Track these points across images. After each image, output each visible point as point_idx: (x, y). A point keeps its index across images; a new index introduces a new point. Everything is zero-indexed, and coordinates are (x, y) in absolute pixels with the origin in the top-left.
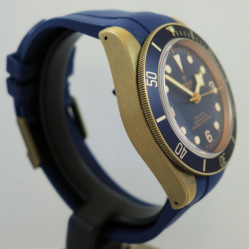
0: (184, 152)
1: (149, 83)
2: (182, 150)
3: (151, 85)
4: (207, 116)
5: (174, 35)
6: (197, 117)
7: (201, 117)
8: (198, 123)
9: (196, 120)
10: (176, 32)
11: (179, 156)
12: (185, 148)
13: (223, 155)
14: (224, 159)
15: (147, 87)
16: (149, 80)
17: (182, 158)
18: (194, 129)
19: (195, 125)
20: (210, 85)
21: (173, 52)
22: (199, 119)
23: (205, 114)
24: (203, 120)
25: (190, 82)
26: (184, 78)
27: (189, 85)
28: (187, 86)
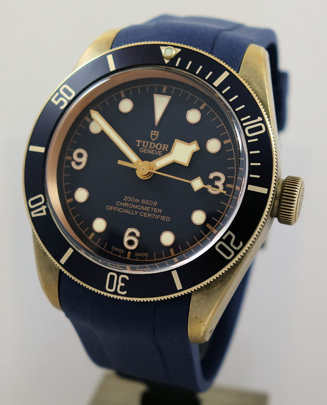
0: (42, 211)
1: (56, 99)
2: (40, 206)
3: (56, 103)
4: (159, 214)
5: (167, 61)
6: (131, 199)
7: (142, 205)
8: (126, 208)
9: (125, 202)
10: (179, 59)
11: (30, 210)
12: (45, 207)
13: (121, 276)
14: (121, 284)
15: (50, 102)
16: (60, 96)
17: (33, 216)
18: (108, 208)
19: (116, 206)
20: (212, 176)
21: (164, 91)
22: (133, 203)
23: (154, 207)
24: (141, 210)
25: (164, 147)
26: (154, 134)
27: (155, 149)
28: (150, 147)
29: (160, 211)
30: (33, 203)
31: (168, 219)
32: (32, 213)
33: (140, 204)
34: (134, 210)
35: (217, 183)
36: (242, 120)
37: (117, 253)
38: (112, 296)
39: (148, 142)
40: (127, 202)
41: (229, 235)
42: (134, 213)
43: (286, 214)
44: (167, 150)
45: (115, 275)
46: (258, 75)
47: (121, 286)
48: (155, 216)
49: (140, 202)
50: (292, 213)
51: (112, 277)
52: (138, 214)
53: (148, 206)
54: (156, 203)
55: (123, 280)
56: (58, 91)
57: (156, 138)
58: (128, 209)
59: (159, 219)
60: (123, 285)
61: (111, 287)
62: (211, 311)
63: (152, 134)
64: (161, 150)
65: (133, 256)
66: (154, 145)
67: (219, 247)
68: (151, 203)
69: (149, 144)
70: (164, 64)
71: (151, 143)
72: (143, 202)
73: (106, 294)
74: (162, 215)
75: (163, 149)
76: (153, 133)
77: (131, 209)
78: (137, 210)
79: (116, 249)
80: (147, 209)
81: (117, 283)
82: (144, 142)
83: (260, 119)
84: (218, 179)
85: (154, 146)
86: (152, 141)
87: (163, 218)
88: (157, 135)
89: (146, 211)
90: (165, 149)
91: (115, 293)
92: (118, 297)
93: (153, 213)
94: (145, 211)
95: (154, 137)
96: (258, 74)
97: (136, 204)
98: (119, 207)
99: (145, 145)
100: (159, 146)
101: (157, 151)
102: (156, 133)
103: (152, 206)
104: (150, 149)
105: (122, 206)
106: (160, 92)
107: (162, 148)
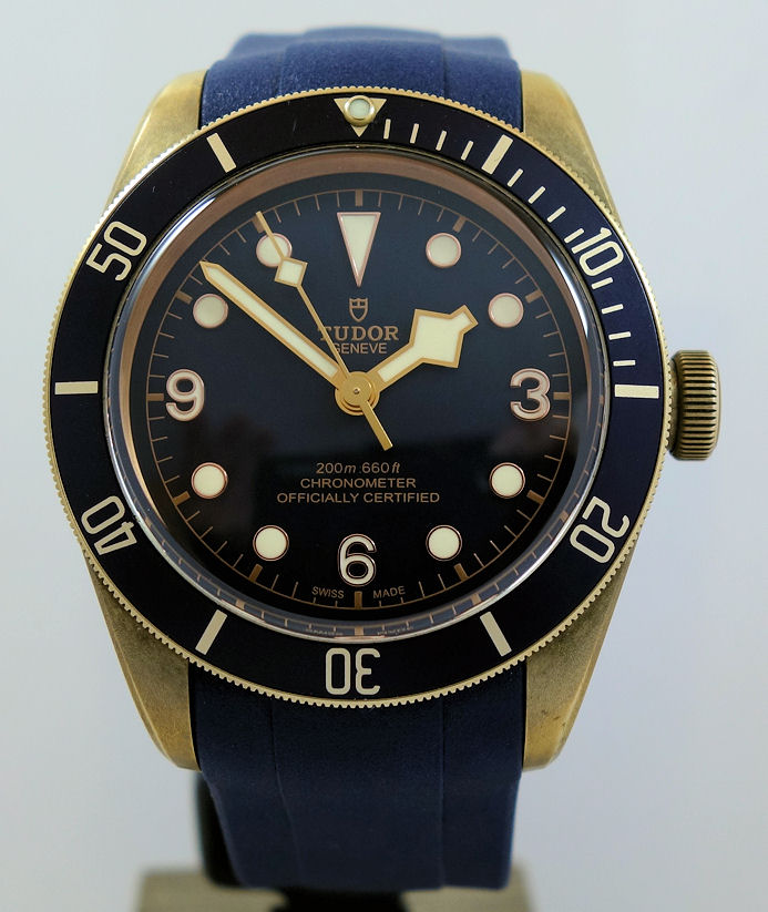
0: (123, 537)
1: (100, 260)
2: (117, 525)
4: (411, 489)
5: (359, 132)
6: (334, 468)
7: (365, 476)
8: (326, 490)
9: (321, 476)
10: (388, 122)
11: (91, 540)
12: (131, 525)
13: (360, 654)
14: (362, 671)
15: (83, 269)
16: (108, 249)
17: (102, 551)
18: (282, 498)
19: (303, 490)
20: (517, 380)
21: (359, 202)
22: (342, 476)
23: (396, 476)
24: (365, 490)
25: (388, 333)
26: (359, 306)
27: (367, 339)
28: (355, 338)
29: (411, 482)
30: (94, 521)
31: (434, 497)
32: (98, 545)
33: (359, 474)
34: (348, 490)
35: (532, 394)
36: (567, 240)
37: (330, 601)
38: (345, 704)
39: (346, 328)
40: (326, 476)
41: (597, 506)
42: (348, 498)
43: (698, 436)
44: (396, 338)
45: (346, 653)
46: (567, 136)
47: (364, 677)
48: (401, 497)
49: (359, 469)
50: (711, 432)
51: (338, 660)
52: (360, 499)
53: (380, 475)
54: (396, 466)
55: (367, 661)
56: (99, 238)
57: (365, 315)
58: (333, 491)
59: (413, 501)
60: (368, 671)
61: (338, 683)
62: (576, 689)
63: (351, 307)
64: (382, 340)
65: (368, 599)
66: (364, 331)
67: (578, 539)
68: (385, 468)
69: (350, 332)
70: (355, 139)
71: (355, 328)
72: (366, 469)
73: (328, 703)
74: (419, 489)
75: (388, 338)
76: (354, 304)
77: (340, 492)
78: (354, 490)
79: (324, 592)
80: (379, 483)
81: (354, 671)
82: (337, 328)
83: (605, 233)
84: (532, 384)
85: (364, 333)
86: (357, 324)
87: (421, 497)
88: (366, 307)
89: (379, 490)
90: (390, 336)
91: (353, 695)
92: (361, 704)
93: (395, 489)
94: (374, 490)
95: (359, 313)
96: (568, 133)
97: (349, 476)
98: (310, 491)
99: (342, 335)
100: (375, 333)
101: (374, 343)
102: (362, 304)
103: (390, 475)
104: (355, 343)
105: (316, 489)
106: (350, 207)
107: (384, 336)
